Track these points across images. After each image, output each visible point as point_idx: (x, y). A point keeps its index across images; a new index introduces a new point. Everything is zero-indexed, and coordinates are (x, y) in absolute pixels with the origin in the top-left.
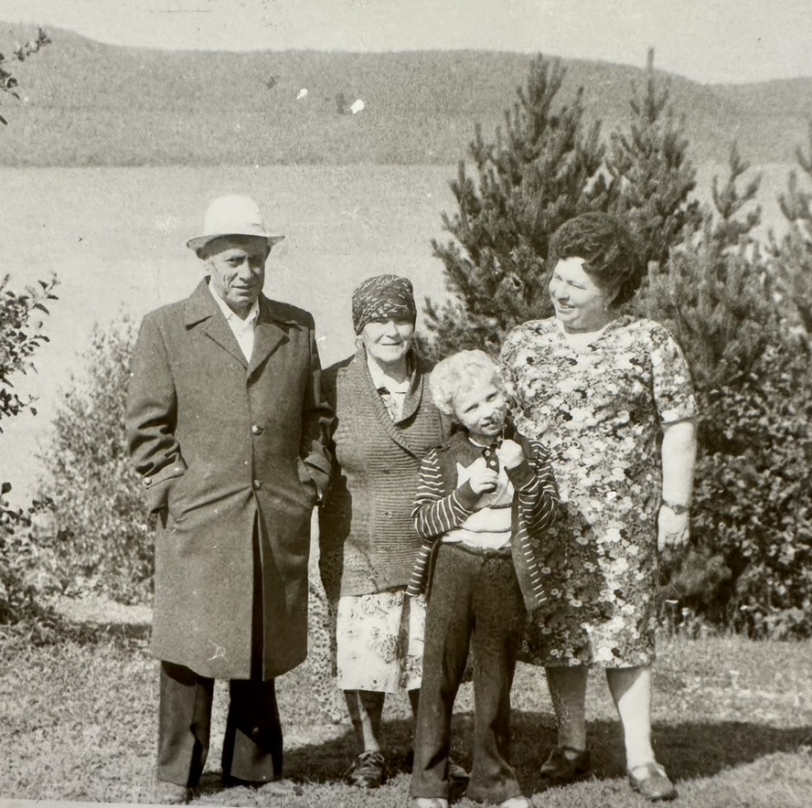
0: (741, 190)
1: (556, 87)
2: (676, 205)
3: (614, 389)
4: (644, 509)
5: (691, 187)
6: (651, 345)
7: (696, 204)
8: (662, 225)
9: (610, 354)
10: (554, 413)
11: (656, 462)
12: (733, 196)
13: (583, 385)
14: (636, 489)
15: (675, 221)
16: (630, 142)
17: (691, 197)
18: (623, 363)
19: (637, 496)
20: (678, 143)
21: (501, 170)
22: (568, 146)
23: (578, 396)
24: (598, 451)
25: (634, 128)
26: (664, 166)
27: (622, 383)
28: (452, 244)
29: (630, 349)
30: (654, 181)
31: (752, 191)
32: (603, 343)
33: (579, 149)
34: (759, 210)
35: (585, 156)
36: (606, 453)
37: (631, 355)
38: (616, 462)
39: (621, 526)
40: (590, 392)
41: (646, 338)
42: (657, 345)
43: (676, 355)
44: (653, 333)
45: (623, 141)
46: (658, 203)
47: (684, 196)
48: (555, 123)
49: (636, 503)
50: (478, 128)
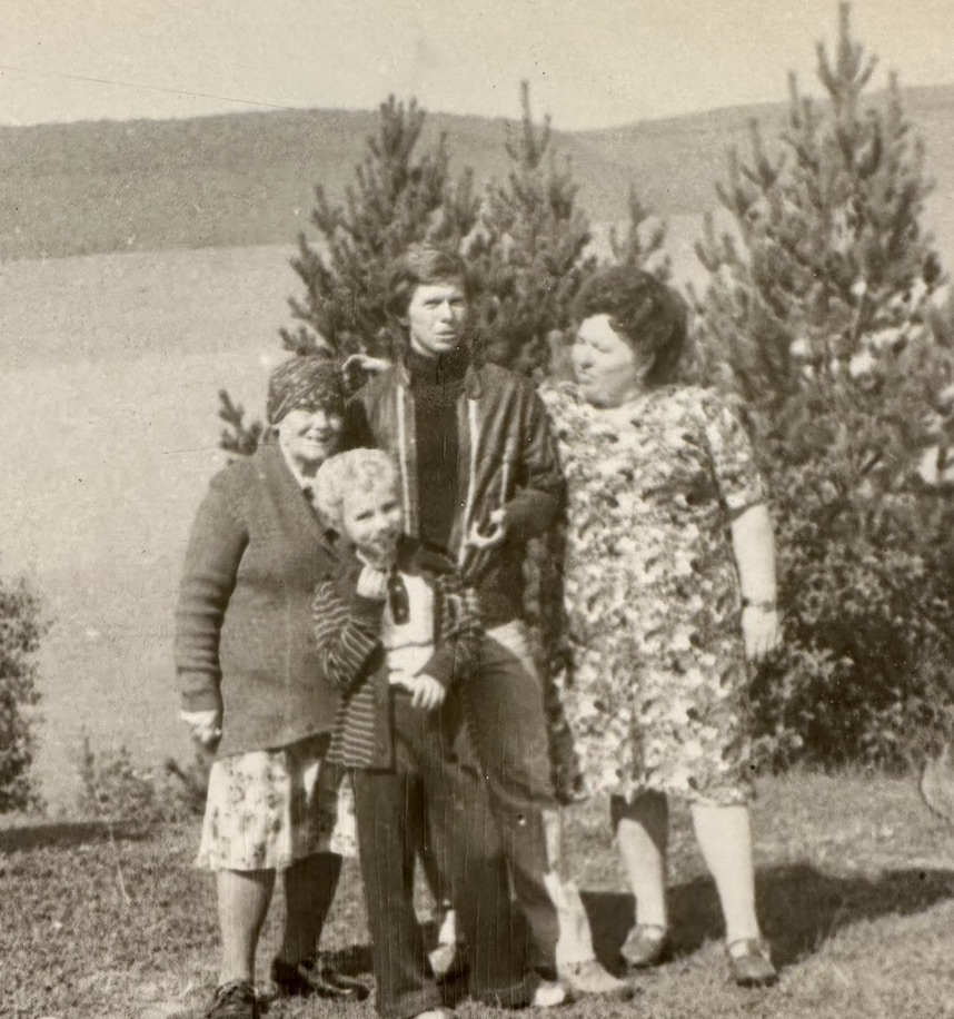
0: (645, 240)
1: (415, 135)
2: (569, 264)
3: (666, 468)
4: (718, 610)
5: (585, 240)
6: (704, 417)
7: (593, 260)
8: (555, 288)
9: (658, 431)
10: (595, 499)
11: (727, 555)
12: (636, 248)
13: (628, 465)
14: (707, 585)
15: (570, 281)
16: (509, 192)
17: (587, 252)
18: (675, 440)
19: (708, 593)
20: (565, 190)
21: (358, 238)
22: (434, 202)
23: (623, 478)
24: (656, 541)
25: (512, 177)
26: (552, 217)
27: (676, 461)
28: (303, 331)
29: (681, 423)
30: (541, 238)
31: (657, 241)
32: (647, 418)
33: (449, 206)
34: (668, 261)
35: (458, 211)
36: (666, 543)
37: (684, 431)
38: (679, 554)
39: (692, 629)
40: (638, 473)
41: (698, 410)
42: (711, 418)
43: (735, 428)
44: (705, 404)
45: (502, 194)
46: (548, 260)
47: (578, 252)
48: (417, 175)
49: (708, 602)
50: (320, 192)
